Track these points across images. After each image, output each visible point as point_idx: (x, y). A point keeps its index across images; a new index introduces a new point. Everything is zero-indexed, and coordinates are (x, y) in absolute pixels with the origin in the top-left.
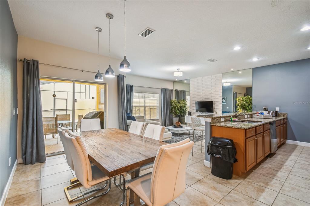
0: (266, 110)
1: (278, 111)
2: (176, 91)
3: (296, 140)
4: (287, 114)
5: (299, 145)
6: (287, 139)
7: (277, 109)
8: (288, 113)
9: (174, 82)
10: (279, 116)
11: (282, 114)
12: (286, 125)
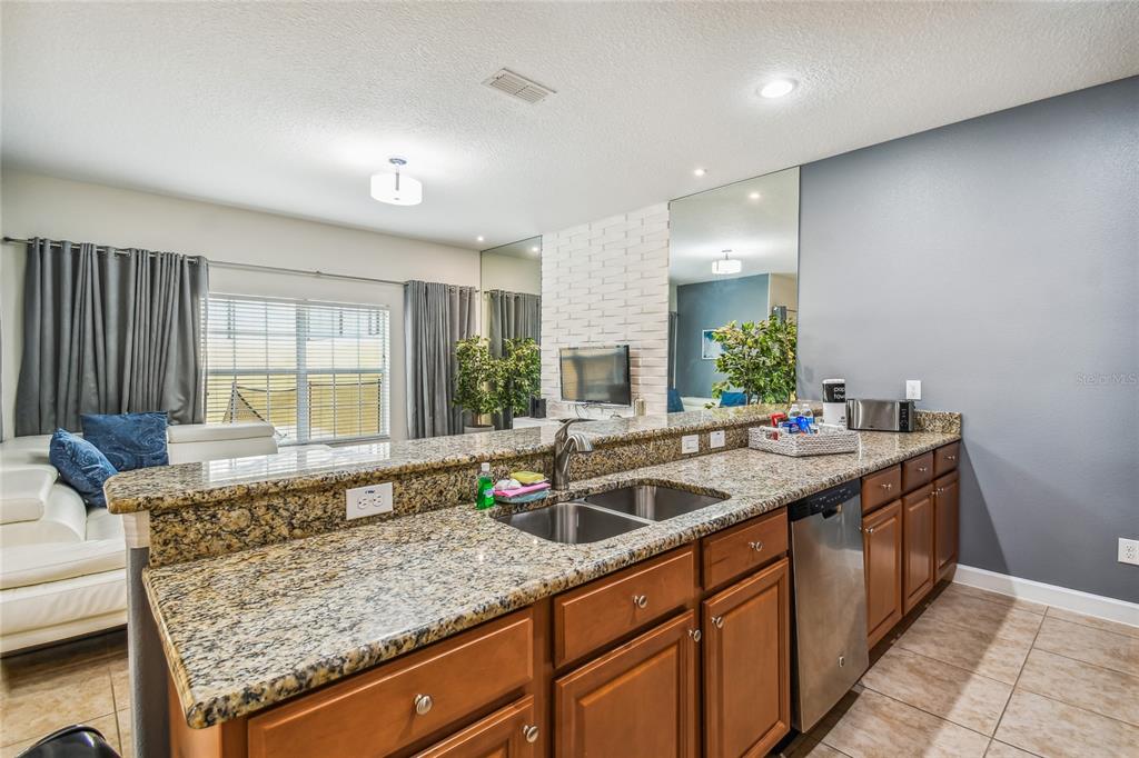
0: (836, 401)
1: (913, 402)
2: (498, 300)
3: (1004, 569)
4: (960, 416)
5: (1019, 597)
6: (957, 562)
7: (913, 391)
8: (964, 413)
9: (482, 253)
10: (919, 428)
11: (934, 417)
12: (956, 481)
